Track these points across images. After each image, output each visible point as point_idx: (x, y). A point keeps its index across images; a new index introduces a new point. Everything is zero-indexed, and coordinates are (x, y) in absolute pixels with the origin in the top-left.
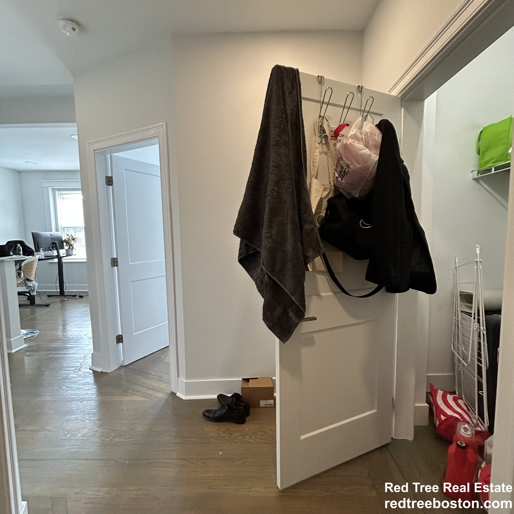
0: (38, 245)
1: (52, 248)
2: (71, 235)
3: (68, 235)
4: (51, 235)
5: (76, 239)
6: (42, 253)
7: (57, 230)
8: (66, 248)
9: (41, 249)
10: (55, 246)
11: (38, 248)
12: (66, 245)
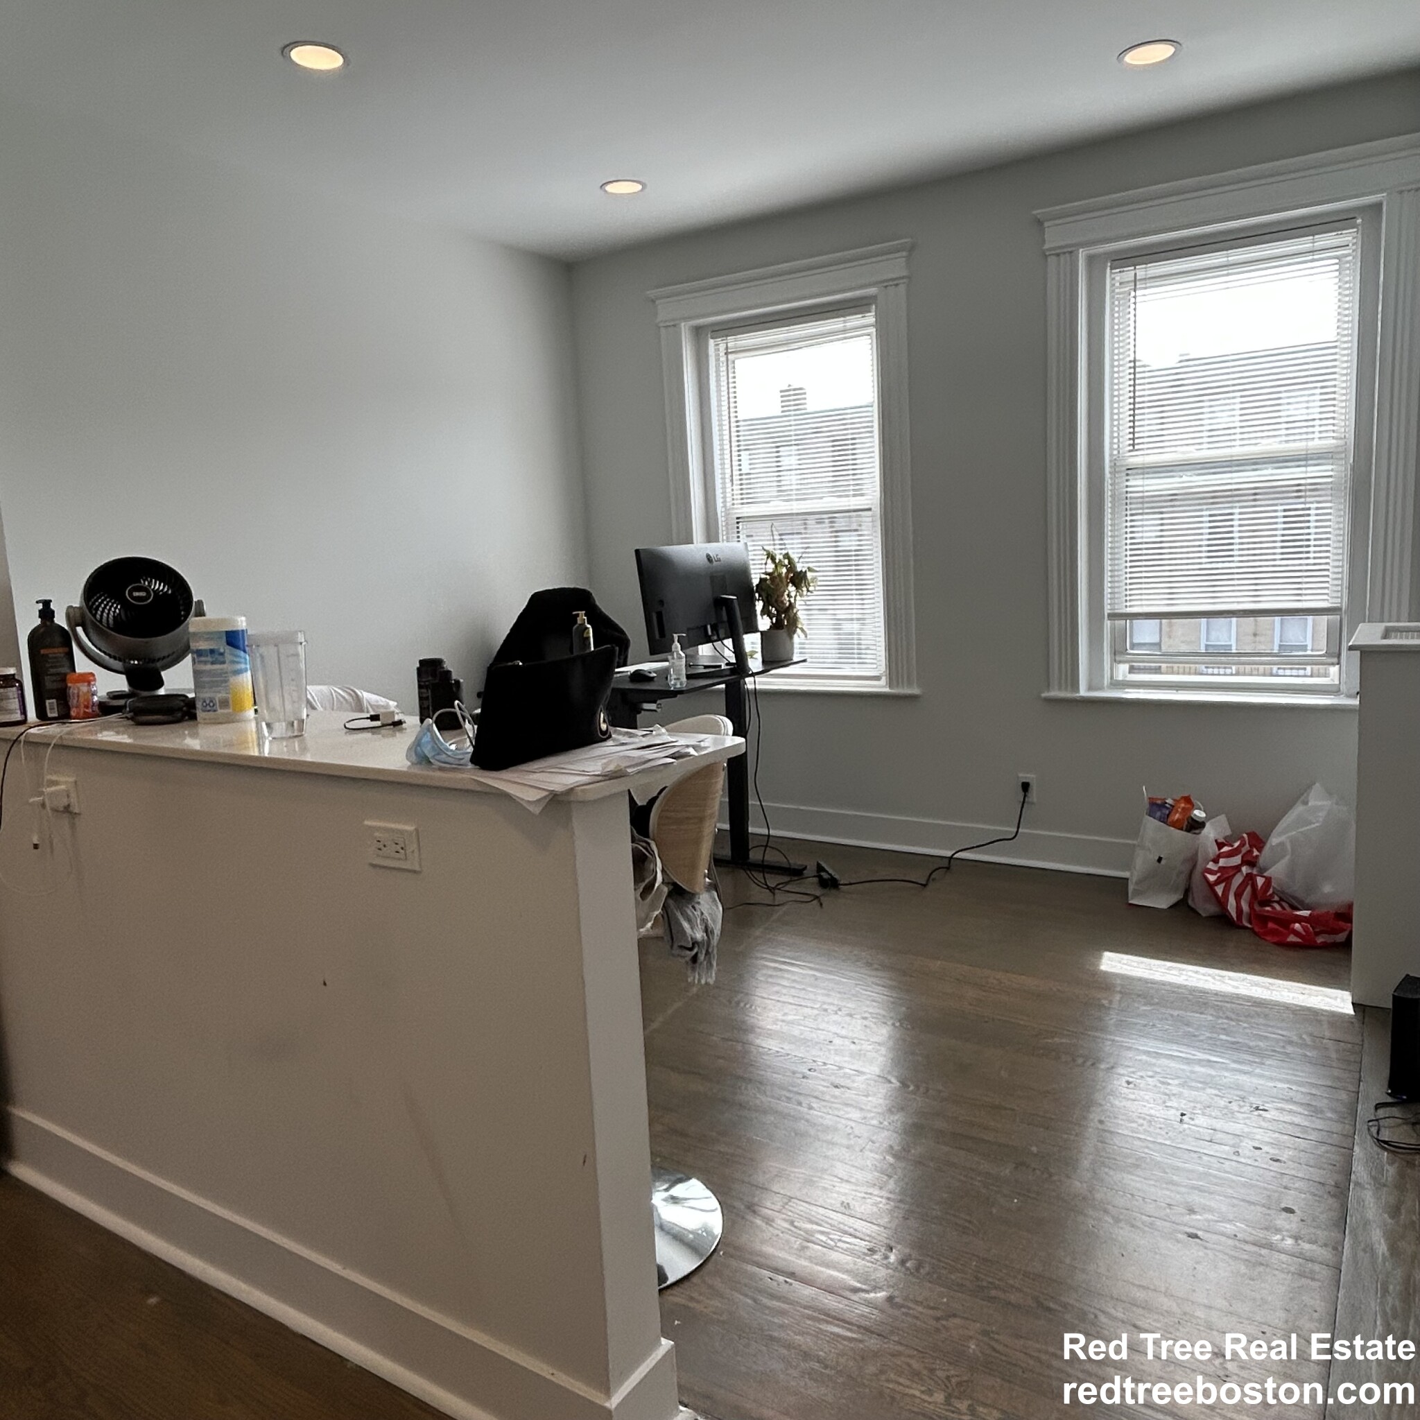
0: (660, 615)
1: (714, 628)
2: (787, 556)
3: (773, 559)
4: (709, 558)
5: (810, 575)
6: (680, 657)
7: (711, 536)
8: (764, 623)
9: (676, 636)
10: (725, 618)
11: (662, 634)
12: (765, 611)
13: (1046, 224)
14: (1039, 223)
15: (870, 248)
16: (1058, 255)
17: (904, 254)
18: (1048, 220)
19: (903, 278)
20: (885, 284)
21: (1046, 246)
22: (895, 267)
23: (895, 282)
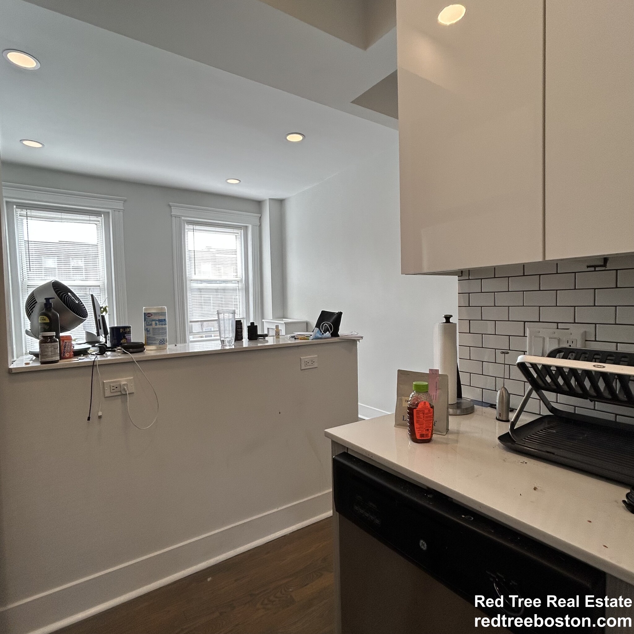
13: (172, 207)
14: (170, 206)
15: (105, 196)
16: (175, 217)
17: (123, 202)
18: (173, 206)
19: (122, 210)
20: (114, 210)
21: (172, 214)
22: (120, 205)
23: (119, 210)
